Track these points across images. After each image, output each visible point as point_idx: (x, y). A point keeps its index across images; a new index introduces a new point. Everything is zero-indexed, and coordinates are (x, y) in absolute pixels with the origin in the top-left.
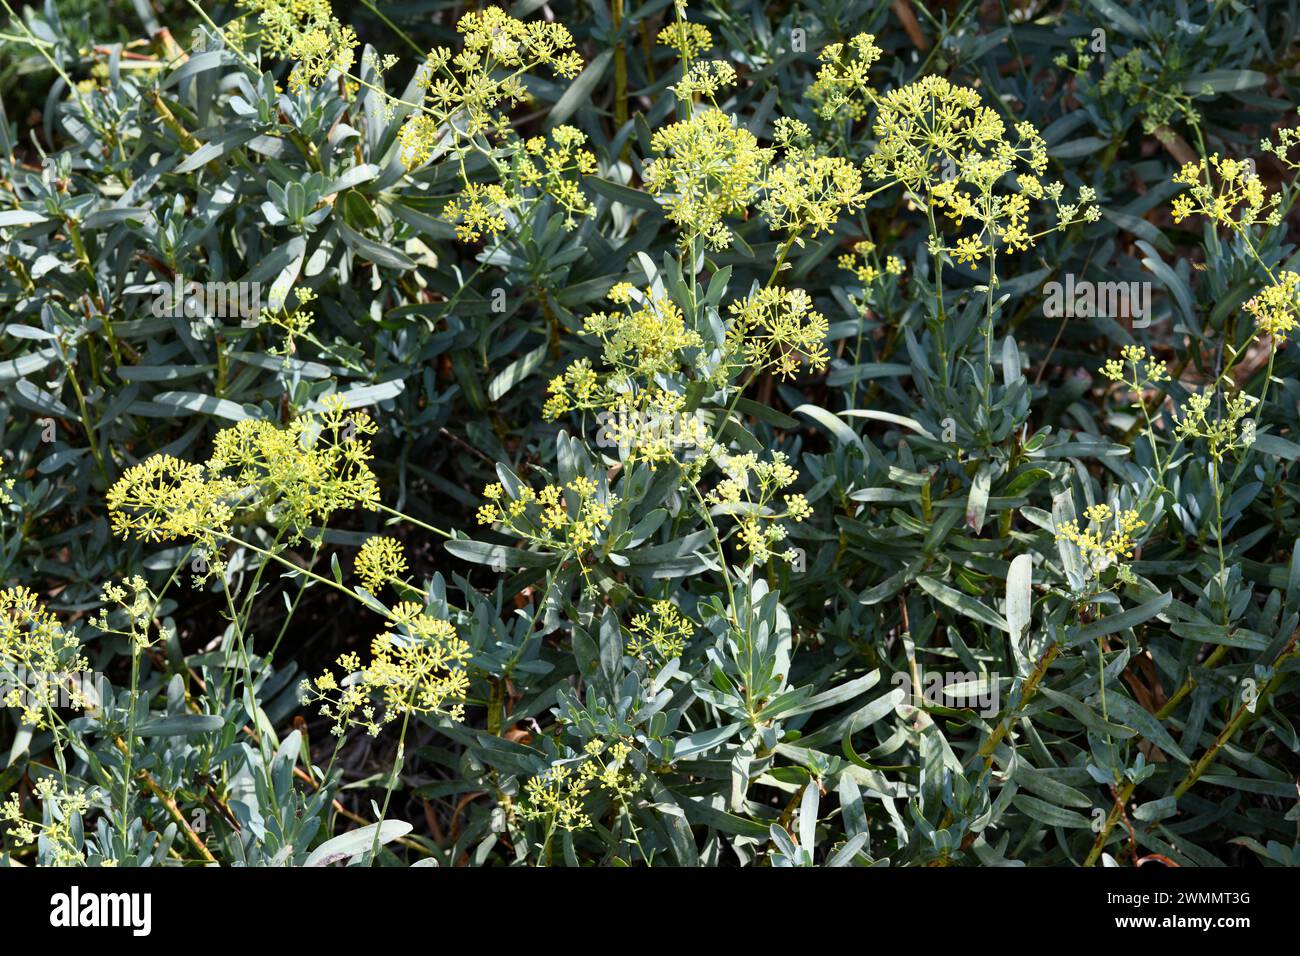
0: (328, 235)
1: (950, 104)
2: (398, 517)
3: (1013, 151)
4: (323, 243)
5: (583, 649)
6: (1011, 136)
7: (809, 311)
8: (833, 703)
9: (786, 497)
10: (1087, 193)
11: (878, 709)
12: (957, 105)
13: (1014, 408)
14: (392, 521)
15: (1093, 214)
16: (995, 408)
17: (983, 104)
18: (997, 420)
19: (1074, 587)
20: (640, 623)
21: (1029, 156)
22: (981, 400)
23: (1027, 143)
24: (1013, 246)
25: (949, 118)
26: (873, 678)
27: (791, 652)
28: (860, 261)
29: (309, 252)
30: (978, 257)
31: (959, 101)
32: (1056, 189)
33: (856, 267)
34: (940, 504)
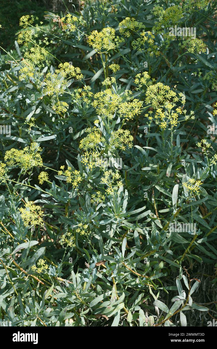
0: (41, 105)
1: (162, 90)
2: (47, 168)
3: (178, 99)
4: (40, 107)
5: (81, 201)
6: (178, 95)
7: (129, 135)
8: (135, 213)
9: (117, 182)
10: (192, 112)
11: (145, 214)
12: (165, 90)
13: (178, 151)
14: (46, 169)
15: (193, 118)
16: (173, 151)
17: (170, 89)
18: (174, 154)
19: (186, 196)
20: (93, 196)
21: (181, 100)
22: (170, 150)
23: (181, 97)
24: (174, 125)
25: (162, 93)
26: (144, 208)
27: (127, 201)
28: (149, 116)
29: (36, 109)
30: (166, 127)
31: (165, 89)
32: (185, 111)
33: (148, 116)
34: (161, 170)
